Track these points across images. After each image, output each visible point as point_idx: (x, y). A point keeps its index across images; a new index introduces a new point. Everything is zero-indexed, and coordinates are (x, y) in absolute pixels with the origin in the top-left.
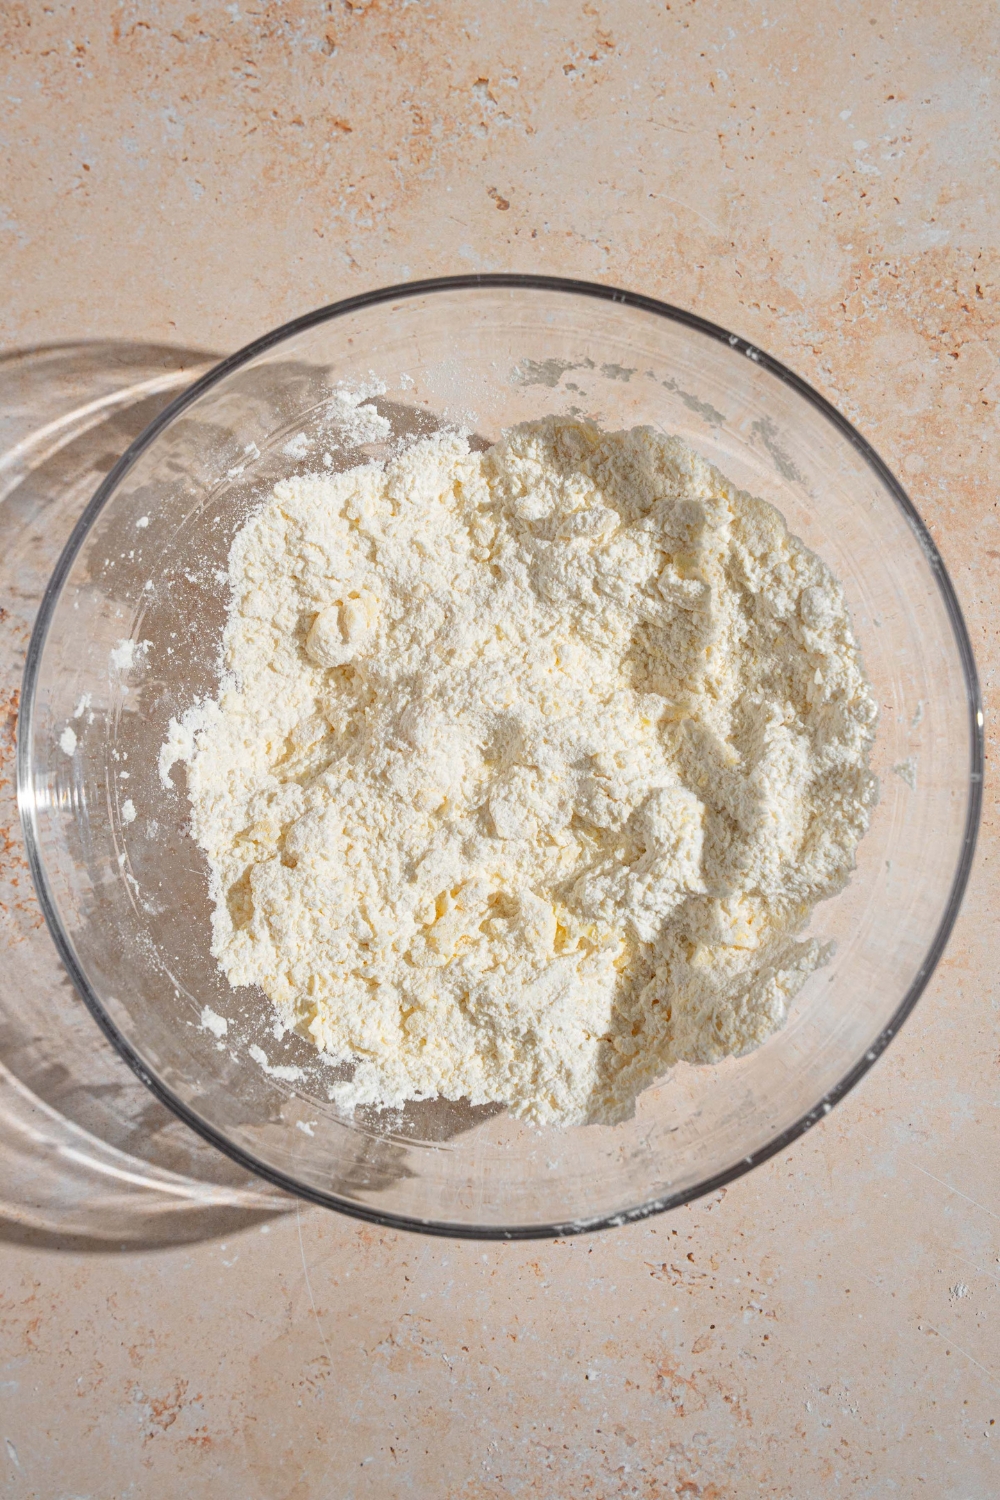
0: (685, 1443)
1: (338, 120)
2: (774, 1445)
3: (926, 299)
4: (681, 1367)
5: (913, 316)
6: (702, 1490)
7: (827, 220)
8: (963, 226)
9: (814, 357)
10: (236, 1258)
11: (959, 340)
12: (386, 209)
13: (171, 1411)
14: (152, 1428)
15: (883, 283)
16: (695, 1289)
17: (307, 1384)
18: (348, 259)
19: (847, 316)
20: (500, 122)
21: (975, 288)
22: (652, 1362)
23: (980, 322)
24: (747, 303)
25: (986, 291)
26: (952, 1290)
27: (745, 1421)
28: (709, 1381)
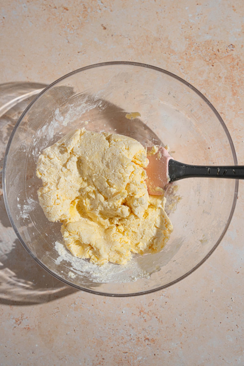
0: (146, 328)
1: (65, 7)
2: (168, 329)
3: (206, 52)
4: (145, 310)
5: (203, 56)
6: (150, 340)
7: (182, 33)
8: (215, 35)
9: (179, 66)
10: (37, 283)
11: (214, 62)
12: (77, 29)
13: (20, 321)
14: (15, 325)
15: (196, 48)
17: (54, 314)
18: (67, 41)
19: (187, 56)
20: (104, 9)
21: (217, 50)
22: (138, 308)
23: (218, 58)
24: (163, 53)
25: (220, 50)
26: (211, 291)
27: (161, 323)
28: (152, 313)
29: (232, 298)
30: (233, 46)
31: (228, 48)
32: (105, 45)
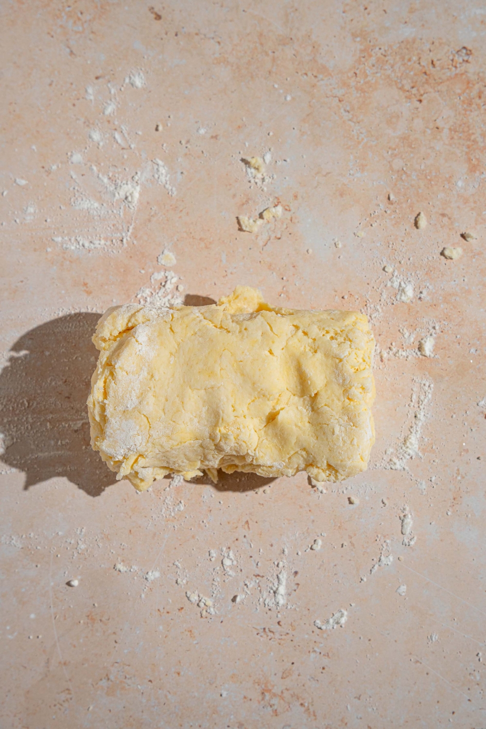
3: (403, 68)
4: (275, 687)
5: (396, 79)
7: (345, 23)
8: (423, 25)
9: (339, 104)
10: (16, 634)
11: (422, 92)
12: (90, 21)
15: (378, 60)
16: (282, 642)
17: (58, 706)
18: (68, 50)
19: (358, 79)
21: (431, 62)
22: (259, 685)
23: (434, 82)
24: (300, 74)
25: (437, 63)
26: (429, 637)
27: (314, 718)
28: (291, 695)
29: (478, 654)
30: (469, 52)
31: (457, 56)
32: (161, 57)
